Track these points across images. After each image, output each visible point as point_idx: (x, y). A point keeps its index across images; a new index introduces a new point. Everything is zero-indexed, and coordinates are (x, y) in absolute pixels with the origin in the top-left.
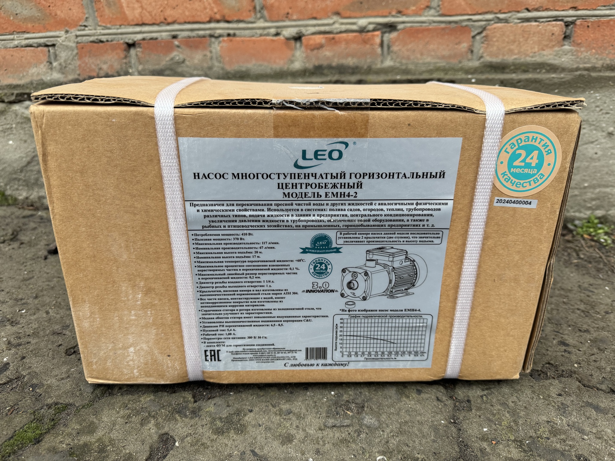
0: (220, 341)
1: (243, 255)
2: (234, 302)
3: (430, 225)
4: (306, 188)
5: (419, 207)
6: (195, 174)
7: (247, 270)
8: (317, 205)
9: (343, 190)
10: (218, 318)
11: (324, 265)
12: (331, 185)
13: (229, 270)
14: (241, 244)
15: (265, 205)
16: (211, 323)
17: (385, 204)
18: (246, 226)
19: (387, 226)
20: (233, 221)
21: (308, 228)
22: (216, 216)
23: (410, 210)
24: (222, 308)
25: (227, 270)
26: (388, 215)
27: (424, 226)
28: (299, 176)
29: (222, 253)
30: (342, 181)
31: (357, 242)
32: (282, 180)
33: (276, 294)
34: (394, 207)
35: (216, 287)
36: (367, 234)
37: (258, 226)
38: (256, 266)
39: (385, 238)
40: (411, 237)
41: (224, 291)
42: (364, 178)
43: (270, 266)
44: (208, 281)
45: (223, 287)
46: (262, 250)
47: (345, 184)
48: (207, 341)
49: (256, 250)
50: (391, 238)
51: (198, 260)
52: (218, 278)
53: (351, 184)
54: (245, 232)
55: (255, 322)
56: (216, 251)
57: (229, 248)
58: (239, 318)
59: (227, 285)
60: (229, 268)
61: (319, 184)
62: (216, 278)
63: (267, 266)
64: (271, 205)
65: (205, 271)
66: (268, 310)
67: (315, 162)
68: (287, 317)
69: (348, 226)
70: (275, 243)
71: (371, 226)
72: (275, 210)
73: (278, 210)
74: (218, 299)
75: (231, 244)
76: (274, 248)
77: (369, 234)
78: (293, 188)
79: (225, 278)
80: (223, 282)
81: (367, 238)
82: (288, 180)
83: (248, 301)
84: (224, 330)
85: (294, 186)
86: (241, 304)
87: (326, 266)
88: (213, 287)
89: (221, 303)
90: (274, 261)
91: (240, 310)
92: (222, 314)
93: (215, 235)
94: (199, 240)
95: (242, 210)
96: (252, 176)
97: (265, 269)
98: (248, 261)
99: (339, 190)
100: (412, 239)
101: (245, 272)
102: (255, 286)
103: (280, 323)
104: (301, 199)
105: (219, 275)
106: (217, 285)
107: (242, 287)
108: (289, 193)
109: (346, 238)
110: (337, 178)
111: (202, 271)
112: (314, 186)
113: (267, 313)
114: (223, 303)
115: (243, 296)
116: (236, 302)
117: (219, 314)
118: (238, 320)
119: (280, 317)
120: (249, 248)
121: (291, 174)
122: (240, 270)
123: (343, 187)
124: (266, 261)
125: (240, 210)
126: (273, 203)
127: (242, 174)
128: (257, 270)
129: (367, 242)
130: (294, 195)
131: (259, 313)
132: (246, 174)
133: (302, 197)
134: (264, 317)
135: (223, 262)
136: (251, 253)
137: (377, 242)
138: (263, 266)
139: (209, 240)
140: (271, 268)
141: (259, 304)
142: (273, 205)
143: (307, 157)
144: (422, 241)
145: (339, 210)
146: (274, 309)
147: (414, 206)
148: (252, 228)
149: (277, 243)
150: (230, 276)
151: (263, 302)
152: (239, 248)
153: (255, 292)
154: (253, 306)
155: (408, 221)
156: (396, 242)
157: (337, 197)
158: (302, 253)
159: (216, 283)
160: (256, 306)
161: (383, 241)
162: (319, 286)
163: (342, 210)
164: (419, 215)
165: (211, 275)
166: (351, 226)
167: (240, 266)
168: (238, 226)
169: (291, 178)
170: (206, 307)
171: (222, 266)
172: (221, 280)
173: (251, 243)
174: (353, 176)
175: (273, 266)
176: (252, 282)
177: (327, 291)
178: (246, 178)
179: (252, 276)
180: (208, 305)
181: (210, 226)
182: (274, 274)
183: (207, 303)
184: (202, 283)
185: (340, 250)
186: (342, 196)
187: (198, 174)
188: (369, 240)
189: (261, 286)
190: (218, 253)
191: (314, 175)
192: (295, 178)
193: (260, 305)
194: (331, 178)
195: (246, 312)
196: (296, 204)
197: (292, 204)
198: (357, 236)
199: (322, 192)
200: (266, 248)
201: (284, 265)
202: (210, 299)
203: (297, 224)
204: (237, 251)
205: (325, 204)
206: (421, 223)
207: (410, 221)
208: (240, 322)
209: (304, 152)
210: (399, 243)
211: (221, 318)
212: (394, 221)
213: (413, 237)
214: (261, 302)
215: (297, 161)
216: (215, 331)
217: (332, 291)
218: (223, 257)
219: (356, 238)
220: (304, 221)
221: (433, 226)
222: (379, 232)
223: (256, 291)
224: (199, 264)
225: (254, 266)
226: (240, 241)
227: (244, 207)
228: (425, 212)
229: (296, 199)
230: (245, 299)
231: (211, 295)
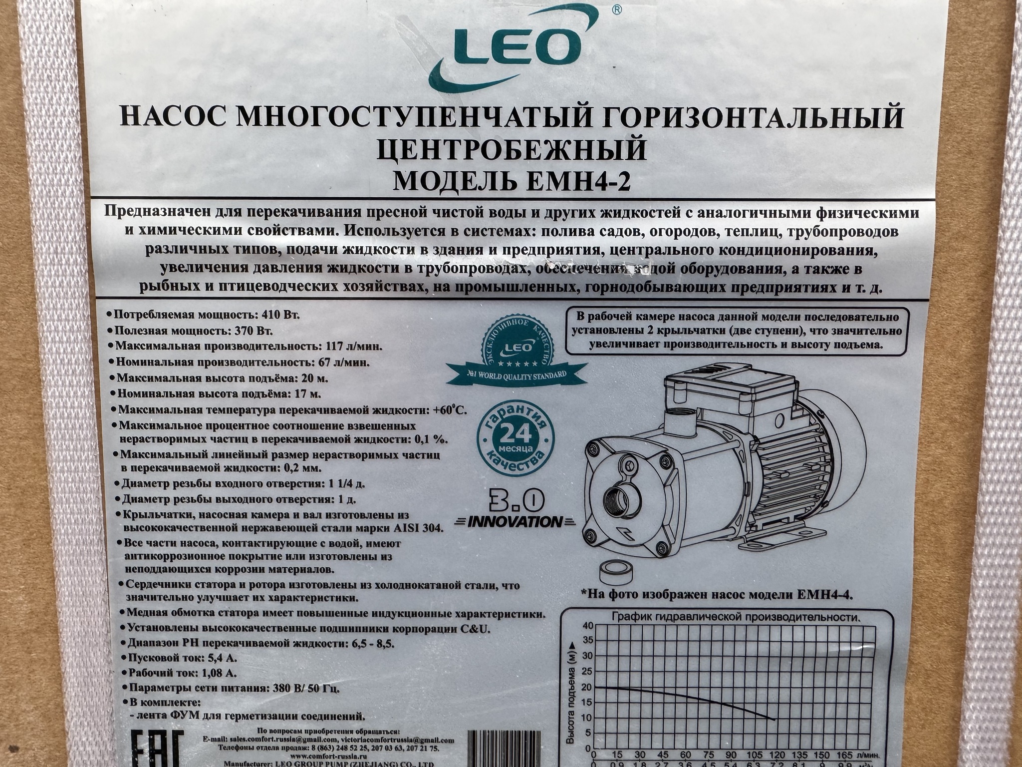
0: (184, 696)
1: (264, 387)
2: (232, 557)
3: (868, 288)
4: (468, 157)
5: (828, 223)
6: (124, 108)
7: (276, 441)
8: (501, 214)
9: (583, 166)
10: (178, 613)
11: (526, 427)
12: (548, 148)
13: (220, 440)
14: (259, 347)
15: (338, 213)
16: (155, 628)
17: (720, 214)
18: (275, 287)
19: (728, 288)
20: (235, 268)
21: (473, 294)
22: (184, 250)
23: (800, 233)
24: (193, 578)
25: (213, 439)
26: (731, 251)
27: (846, 288)
28: (444, 116)
29: (199, 379)
30: (583, 134)
31: (632, 345)
32: (391, 131)
33: (371, 530)
34: (748, 223)
35: (177, 500)
36: (666, 318)
37: (315, 287)
38: (306, 427)
39: (723, 331)
40: (806, 329)
41: (202, 515)
42: (649, 125)
43: (350, 427)
44: (152, 477)
45: (200, 499)
46: (327, 371)
47: (590, 143)
48: (140, 696)
49: (308, 370)
50: (743, 331)
51: (124, 402)
52: (184, 468)
53: (611, 145)
54: (273, 306)
55: (299, 629)
56: (181, 371)
57: (221, 363)
58: (249, 614)
59: (213, 492)
60: (220, 433)
61: (509, 143)
62: (177, 469)
63: (341, 427)
64: (358, 213)
65: (142, 440)
66: (344, 586)
67: (494, 70)
68: (408, 614)
69: (603, 288)
70: (369, 347)
71: (678, 288)
72: (369, 232)
73: (378, 232)
74: (183, 544)
75: (228, 347)
76: (363, 363)
77: (672, 317)
78: (425, 157)
79: (205, 469)
80: (199, 483)
81: (666, 332)
82: (410, 129)
83: (277, 552)
84: (197, 659)
85: (431, 150)
86: (256, 564)
87: (533, 431)
88: (167, 500)
89: (190, 557)
90: (366, 411)
91: (252, 586)
92: (191, 598)
93: (178, 316)
94: (128, 332)
95: (267, 231)
96: (298, 116)
97: (335, 440)
98: (283, 411)
99: (572, 166)
100: (811, 338)
101: (270, 448)
102: (302, 501)
103: (384, 637)
104: (453, 194)
105: (188, 455)
106: (181, 492)
107: (260, 500)
108: (413, 174)
109: (599, 331)
110: (565, 124)
111: (135, 440)
112: (491, 150)
113: (338, 599)
114: (197, 557)
115: (262, 536)
116: (238, 557)
117: (185, 598)
118: (243, 621)
119: (382, 614)
120: (284, 363)
121: (420, 109)
122: (255, 440)
123: (583, 155)
124: (340, 411)
125: (259, 231)
126: (364, 206)
127: (269, 109)
128: (308, 440)
129: (666, 344)
130: (430, 181)
131: (313, 599)
132: (280, 109)
133: (454, 188)
134: (330, 614)
135: (200, 411)
136: (292, 379)
137: (699, 345)
138: (328, 427)
139: (158, 332)
140: (354, 434)
141: (314, 564)
142: (364, 213)
143: (471, 54)
144: (844, 345)
145: (573, 232)
146: (363, 586)
147: (814, 221)
148: (297, 294)
149: (376, 347)
150: (224, 462)
151: (329, 557)
152: (252, 363)
153: (302, 522)
154: (295, 571)
155: (796, 270)
156: (760, 345)
157: (566, 188)
158: (455, 382)
159: (176, 485)
160: (303, 570)
161: (718, 345)
162: (511, 501)
163: (582, 232)
164: (832, 251)
165: (162, 455)
166: (614, 288)
167: (255, 426)
168: (251, 287)
169: (420, 124)
170: (141, 570)
171: (199, 426)
172: (193, 477)
173: (291, 347)
174: (615, 116)
175: (361, 427)
176: (293, 485)
177: (539, 522)
178: (281, 123)
179: (291, 462)
180: (150, 563)
181: (164, 285)
182: (363, 456)
183: (147, 557)
184: (134, 484)
185: (580, 374)
186: (583, 185)
187: (136, 108)
188: (671, 338)
189: (321, 500)
190: (185, 379)
191: (492, 113)
192: (432, 124)
193: (318, 570)
194: (548, 124)
195: (271, 592)
196: (436, 212)
197: (423, 213)
198: (634, 324)
199: (518, 171)
200: (338, 363)
201: (397, 427)
202: (156, 544)
203: (438, 281)
204: (246, 372)
205: (529, 213)
206: (839, 280)
207: (802, 271)
208: (251, 629)
209: (461, 37)
210: (771, 351)
211: (188, 613)
212: (751, 270)
213: (813, 331)
214: (320, 557)
215: (438, 67)
216: (169, 659)
217: (556, 522)
218: (201, 394)
219: (631, 331)
220: (462, 269)
221: (876, 289)
222: (703, 312)
223: (306, 516)
224: (125, 417)
225: (299, 427)
226: (255, 339)
227: (273, 221)
228: (849, 242)
229: (436, 194)
230: (269, 544)
231: (160, 528)
